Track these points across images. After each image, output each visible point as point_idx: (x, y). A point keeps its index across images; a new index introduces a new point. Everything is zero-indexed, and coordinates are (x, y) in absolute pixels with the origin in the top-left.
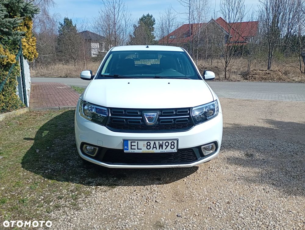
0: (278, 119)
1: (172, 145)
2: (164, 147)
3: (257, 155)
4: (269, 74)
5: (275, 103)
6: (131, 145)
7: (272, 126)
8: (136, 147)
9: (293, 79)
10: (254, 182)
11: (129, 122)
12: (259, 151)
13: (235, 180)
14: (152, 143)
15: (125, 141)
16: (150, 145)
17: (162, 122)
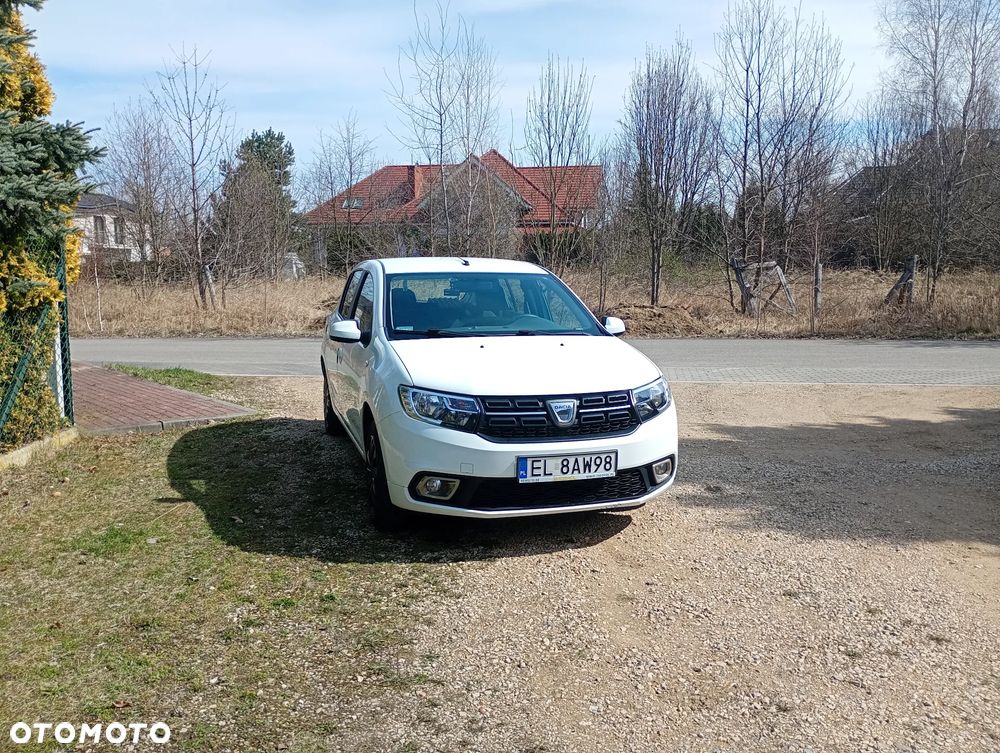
0: (732, 423)
1: (607, 463)
2: (593, 467)
3: (728, 488)
4: (660, 315)
5: (705, 388)
6: (533, 468)
7: (727, 437)
8: (541, 471)
9: (720, 328)
10: (746, 527)
11: (525, 422)
12: (726, 480)
13: (713, 529)
14: (572, 461)
15: (521, 461)
16: (567, 466)
17: (585, 419)
